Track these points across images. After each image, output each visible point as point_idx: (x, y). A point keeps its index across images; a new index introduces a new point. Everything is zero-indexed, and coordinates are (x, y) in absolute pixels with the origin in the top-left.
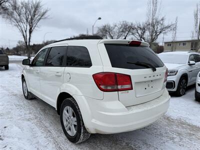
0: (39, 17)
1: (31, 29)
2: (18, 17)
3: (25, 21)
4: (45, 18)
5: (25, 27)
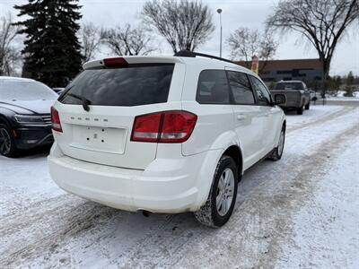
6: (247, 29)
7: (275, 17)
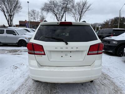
0: (85, 10)
1: (80, 17)
2: (74, 12)
3: (78, 13)
4: (89, 10)
5: (78, 16)
6: (35, 10)
7: (44, 8)
